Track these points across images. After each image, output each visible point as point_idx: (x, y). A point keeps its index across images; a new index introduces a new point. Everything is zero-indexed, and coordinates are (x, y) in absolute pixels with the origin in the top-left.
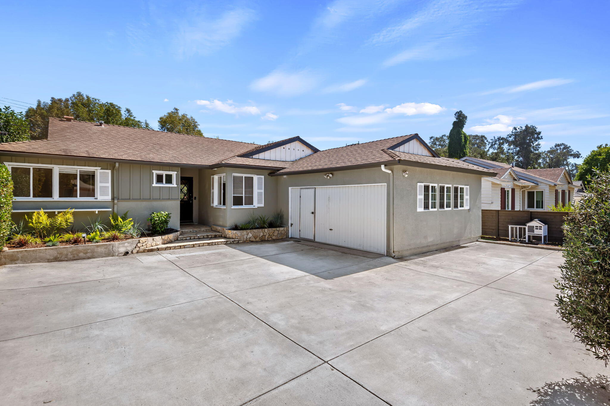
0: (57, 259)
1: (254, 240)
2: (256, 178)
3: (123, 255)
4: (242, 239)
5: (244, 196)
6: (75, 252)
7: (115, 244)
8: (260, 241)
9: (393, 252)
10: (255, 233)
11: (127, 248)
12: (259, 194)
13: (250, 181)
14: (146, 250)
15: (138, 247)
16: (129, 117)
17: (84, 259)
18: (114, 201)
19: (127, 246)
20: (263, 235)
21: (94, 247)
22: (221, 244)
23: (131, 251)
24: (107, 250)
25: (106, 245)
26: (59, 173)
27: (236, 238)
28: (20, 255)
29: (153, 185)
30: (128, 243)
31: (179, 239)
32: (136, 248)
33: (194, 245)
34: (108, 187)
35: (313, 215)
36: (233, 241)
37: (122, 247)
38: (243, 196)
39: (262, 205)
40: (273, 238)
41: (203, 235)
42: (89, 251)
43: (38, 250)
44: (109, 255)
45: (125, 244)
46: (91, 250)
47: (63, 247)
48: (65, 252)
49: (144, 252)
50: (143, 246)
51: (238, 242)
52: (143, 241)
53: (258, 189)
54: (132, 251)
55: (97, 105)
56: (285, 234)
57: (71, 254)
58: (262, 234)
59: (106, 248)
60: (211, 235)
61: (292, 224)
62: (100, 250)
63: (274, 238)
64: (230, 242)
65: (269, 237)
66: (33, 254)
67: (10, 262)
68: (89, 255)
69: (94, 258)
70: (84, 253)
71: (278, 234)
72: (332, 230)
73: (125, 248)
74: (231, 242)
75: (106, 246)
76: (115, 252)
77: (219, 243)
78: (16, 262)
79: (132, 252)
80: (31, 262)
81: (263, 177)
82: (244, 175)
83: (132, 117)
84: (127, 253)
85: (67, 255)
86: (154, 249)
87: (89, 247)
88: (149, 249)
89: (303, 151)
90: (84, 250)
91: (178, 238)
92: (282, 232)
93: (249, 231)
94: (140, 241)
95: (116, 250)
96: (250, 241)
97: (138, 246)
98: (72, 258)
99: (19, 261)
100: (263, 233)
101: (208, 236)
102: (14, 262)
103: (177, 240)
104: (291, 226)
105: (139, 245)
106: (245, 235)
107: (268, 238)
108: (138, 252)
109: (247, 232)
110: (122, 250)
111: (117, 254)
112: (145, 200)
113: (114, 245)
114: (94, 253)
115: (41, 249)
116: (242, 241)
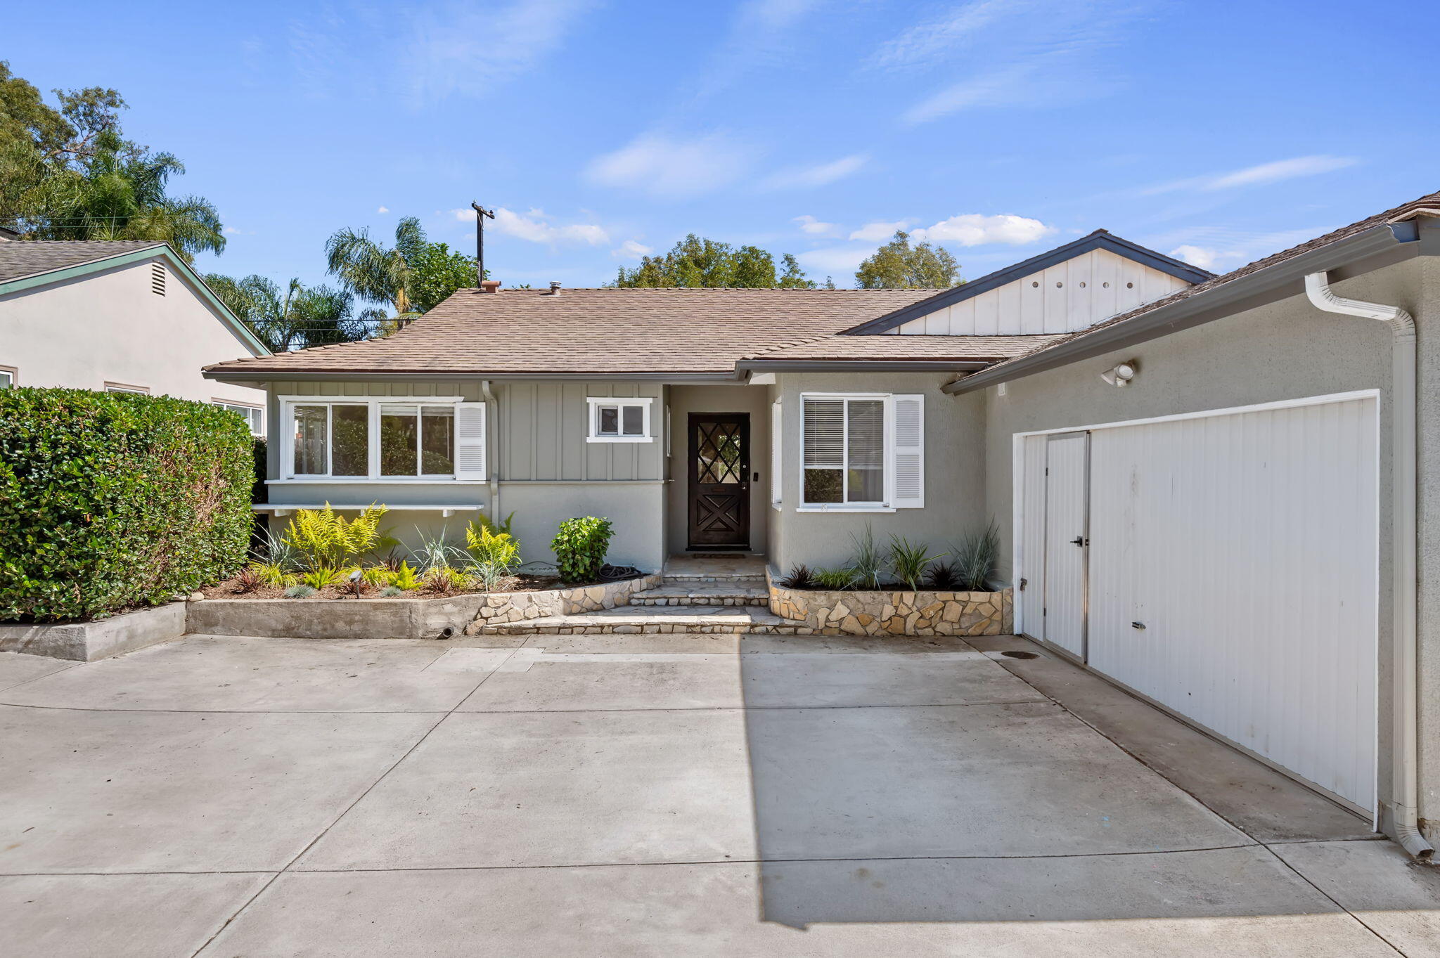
0: (291, 631)
1: (857, 628)
2: (890, 403)
3: (438, 638)
4: (812, 623)
5: (845, 468)
6: (326, 618)
7: (416, 604)
8: (883, 637)
9: (1421, 824)
10: (860, 605)
11: (449, 619)
12: (902, 461)
13: (869, 415)
14: (505, 628)
15: (482, 617)
16: (791, 274)
17: (346, 637)
18: (490, 485)
19: (451, 614)
20: (896, 615)
21: (369, 608)
22: (732, 633)
23: (462, 627)
24: (397, 619)
25: (395, 604)
26: (382, 416)
27: (791, 617)
28: (220, 614)
29: (589, 440)
30: (455, 604)
31: (634, 602)
32: (475, 619)
33: (642, 626)
34: (477, 448)
35: (1079, 551)
36: (775, 627)
37: (437, 616)
38: (841, 471)
39: (918, 503)
40: (937, 629)
41: (707, 596)
42: (357, 618)
43: (255, 604)
44: (401, 634)
45: (445, 606)
46: (361, 615)
47: (303, 603)
48: (307, 616)
49: (498, 633)
50: (496, 615)
51: (796, 631)
52: (496, 601)
53: (899, 443)
54: (465, 628)
55: (723, 258)
56: (997, 617)
57: (319, 623)
58: (888, 611)
59: (395, 614)
60: (732, 598)
61: (1023, 583)
62: (380, 616)
63: (943, 627)
64: (764, 629)
65: (922, 623)
66: (245, 614)
67: (203, 627)
68: (356, 628)
69: (367, 638)
70: (346, 622)
71: (962, 615)
72: (1145, 628)
73: (445, 617)
74: (770, 628)
75: (394, 609)
76: (415, 627)
77: (725, 629)
78: (213, 628)
79: (465, 633)
80: (242, 633)
81: (920, 398)
82: (846, 397)
83: (798, 273)
84: (448, 633)
85: (311, 622)
86: (525, 629)
87: (357, 608)
88: (511, 627)
89: (1130, 286)
90: (347, 614)
91: (630, 599)
92: (981, 608)
93: (836, 595)
94: (488, 600)
95: (421, 621)
96: (841, 631)
97: (481, 614)
98: (320, 632)
99: (219, 628)
100: (896, 608)
101: (722, 599)
102: (211, 629)
103: (626, 605)
104: (1022, 588)
105: (485, 612)
106: (821, 607)
107: (915, 626)
108: (481, 632)
109: (829, 597)
110: (437, 622)
111: (420, 633)
112: (564, 481)
113: (414, 606)
114: (367, 624)
115: (261, 603)
116: (809, 631)
